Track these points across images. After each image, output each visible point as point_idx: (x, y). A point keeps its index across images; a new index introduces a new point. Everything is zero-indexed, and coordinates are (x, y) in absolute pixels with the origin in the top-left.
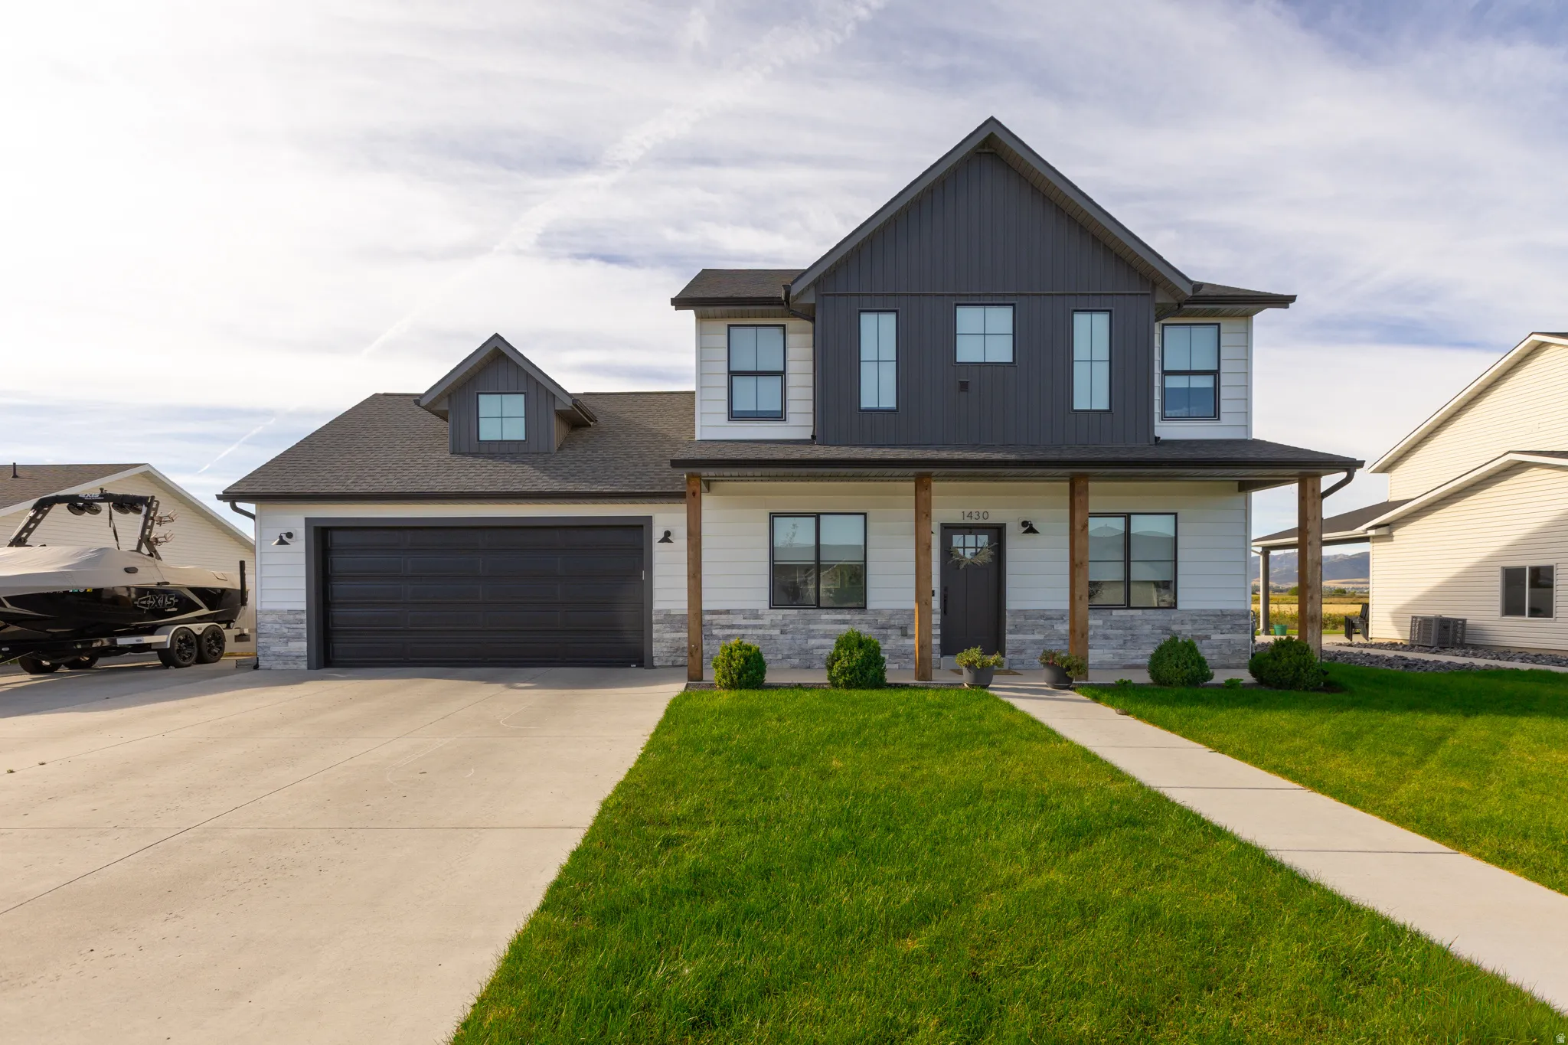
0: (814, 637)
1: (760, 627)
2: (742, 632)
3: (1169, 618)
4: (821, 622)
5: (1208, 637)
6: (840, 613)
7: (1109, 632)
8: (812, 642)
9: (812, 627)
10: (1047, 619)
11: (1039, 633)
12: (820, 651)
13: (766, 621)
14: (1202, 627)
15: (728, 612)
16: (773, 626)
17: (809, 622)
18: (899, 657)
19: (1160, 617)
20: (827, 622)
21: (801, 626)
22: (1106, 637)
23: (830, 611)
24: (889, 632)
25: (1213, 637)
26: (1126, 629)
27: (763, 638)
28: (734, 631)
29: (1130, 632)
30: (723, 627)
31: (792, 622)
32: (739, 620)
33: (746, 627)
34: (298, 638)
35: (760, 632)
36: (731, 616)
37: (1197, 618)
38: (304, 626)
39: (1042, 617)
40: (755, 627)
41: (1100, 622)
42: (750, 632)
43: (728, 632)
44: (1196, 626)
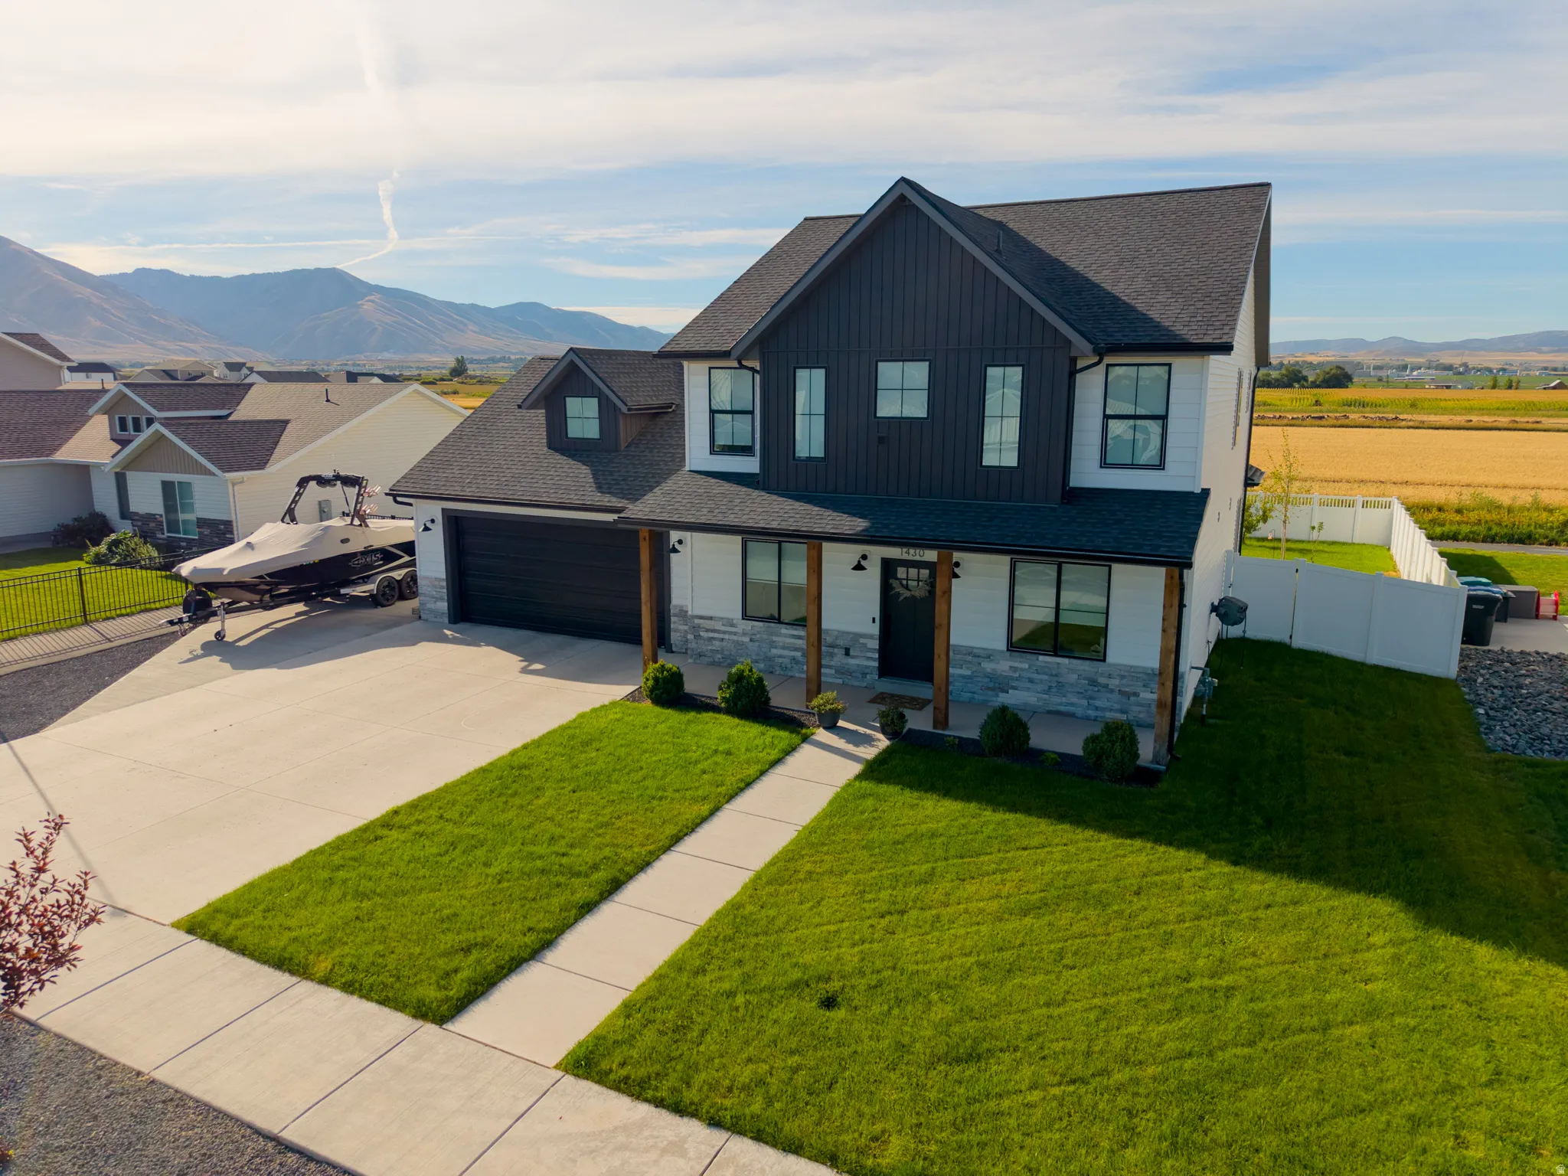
0: (776, 648)
1: (735, 634)
2: (721, 636)
3: (1096, 670)
4: (780, 635)
5: (1136, 694)
6: (796, 630)
7: (1035, 676)
8: (774, 651)
9: (775, 638)
10: (975, 656)
11: (968, 668)
12: (780, 660)
13: (739, 630)
14: (1131, 683)
15: (711, 618)
16: (744, 634)
17: (772, 634)
18: (843, 673)
19: (1087, 668)
20: (786, 636)
21: (765, 637)
22: (1031, 681)
23: (788, 627)
24: (836, 650)
25: (1142, 695)
26: (1052, 675)
27: (737, 643)
28: (716, 635)
29: (1056, 678)
30: (707, 630)
31: (759, 632)
32: (718, 626)
33: (724, 632)
34: (441, 599)
35: (735, 638)
36: (713, 622)
37: (1126, 674)
38: (445, 591)
39: (970, 654)
40: (730, 633)
41: (1026, 666)
42: (727, 637)
43: (711, 635)
44: (1124, 681)
